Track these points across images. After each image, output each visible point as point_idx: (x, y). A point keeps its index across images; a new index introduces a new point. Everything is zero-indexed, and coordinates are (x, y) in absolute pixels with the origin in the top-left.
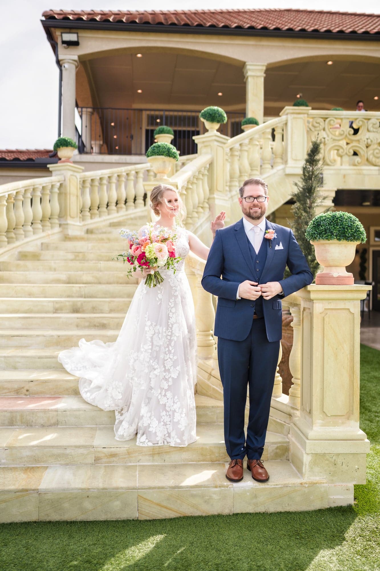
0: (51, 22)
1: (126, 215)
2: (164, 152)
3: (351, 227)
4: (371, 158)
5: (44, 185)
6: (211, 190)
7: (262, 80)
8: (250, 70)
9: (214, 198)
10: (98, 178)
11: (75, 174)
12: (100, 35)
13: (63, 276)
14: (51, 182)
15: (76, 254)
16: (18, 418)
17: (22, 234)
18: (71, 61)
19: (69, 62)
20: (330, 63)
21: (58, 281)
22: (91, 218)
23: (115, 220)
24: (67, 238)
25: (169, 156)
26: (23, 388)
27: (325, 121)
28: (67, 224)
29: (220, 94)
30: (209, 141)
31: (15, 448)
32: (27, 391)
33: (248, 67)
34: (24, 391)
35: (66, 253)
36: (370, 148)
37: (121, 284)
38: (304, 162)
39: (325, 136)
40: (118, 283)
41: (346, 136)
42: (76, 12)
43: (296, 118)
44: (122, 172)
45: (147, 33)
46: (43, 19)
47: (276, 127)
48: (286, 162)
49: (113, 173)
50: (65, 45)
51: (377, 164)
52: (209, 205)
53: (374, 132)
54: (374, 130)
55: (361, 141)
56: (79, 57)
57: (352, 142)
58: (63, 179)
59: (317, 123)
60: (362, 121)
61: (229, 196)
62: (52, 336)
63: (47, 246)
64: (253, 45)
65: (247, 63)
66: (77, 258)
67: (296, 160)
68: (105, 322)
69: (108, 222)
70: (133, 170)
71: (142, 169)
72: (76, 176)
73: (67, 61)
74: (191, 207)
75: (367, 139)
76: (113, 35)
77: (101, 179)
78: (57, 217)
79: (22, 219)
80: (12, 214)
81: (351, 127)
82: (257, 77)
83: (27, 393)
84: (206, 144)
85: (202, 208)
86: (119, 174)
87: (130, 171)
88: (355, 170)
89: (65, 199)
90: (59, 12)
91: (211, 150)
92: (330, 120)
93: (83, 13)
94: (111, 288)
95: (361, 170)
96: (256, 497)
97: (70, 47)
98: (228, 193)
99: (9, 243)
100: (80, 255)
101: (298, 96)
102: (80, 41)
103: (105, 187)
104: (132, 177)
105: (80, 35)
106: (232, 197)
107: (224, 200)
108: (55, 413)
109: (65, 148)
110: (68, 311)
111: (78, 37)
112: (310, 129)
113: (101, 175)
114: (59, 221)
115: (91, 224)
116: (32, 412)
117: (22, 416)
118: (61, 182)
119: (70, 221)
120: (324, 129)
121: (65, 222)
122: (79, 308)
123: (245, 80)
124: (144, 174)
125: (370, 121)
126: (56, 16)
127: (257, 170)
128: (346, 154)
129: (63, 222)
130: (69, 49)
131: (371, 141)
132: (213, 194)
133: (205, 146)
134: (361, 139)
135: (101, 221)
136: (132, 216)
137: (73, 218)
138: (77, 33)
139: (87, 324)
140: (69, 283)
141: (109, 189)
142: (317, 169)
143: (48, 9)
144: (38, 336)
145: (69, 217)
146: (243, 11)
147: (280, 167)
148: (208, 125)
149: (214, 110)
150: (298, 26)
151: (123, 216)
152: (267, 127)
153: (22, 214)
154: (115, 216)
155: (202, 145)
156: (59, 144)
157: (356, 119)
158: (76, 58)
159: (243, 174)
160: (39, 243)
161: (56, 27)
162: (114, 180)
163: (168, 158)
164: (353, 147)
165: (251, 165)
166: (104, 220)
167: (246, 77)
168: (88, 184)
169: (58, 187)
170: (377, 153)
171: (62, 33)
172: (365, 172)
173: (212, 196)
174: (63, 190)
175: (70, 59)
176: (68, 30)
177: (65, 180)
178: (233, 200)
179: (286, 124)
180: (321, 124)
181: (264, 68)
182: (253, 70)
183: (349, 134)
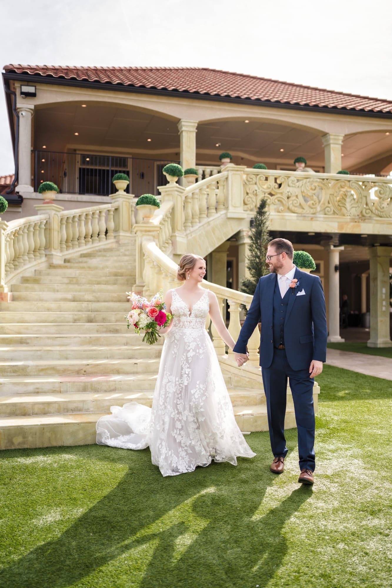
0: (12, 75)
1: (92, 248)
2: (151, 202)
3: (308, 260)
4: (291, 206)
5: (36, 222)
6: (173, 229)
7: (194, 134)
8: (184, 125)
9: (175, 236)
10: (72, 216)
11: (57, 213)
12: (55, 88)
13: (69, 296)
14: (41, 220)
15: (71, 279)
16: (89, 386)
17: (22, 263)
18: (28, 110)
19: (26, 111)
20: (247, 121)
21: (65, 300)
22: (67, 250)
23: (85, 252)
24: (51, 266)
25: (155, 205)
26: (82, 369)
27: (256, 177)
28: (52, 255)
29: (149, 140)
30: (171, 191)
31: (99, 400)
32: (85, 371)
33: (183, 123)
34: (83, 372)
35: (63, 278)
36: (291, 199)
37: (115, 302)
38: (256, 213)
39: (257, 189)
40: (112, 301)
41: (272, 189)
42: (32, 67)
43: (235, 174)
44: (89, 212)
45: (96, 90)
46: (4, 72)
47: (220, 180)
48: (227, 208)
49: (83, 213)
50: (24, 96)
51: (296, 212)
52: (172, 241)
53: (293, 187)
54: (293, 185)
55: (283, 193)
56: (35, 106)
57: (277, 194)
58: (48, 217)
59: (250, 178)
60: (285, 179)
61: (185, 234)
62: (86, 337)
63: (40, 273)
64: (186, 105)
65: (182, 120)
66: (72, 282)
67: (235, 207)
68: (118, 328)
69: (80, 253)
70: (98, 210)
71: (105, 209)
72: (57, 215)
73: (24, 109)
74: (161, 243)
75: (288, 192)
76: (66, 90)
77: (74, 217)
78: (44, 249)
79: (23, 250)
80: (17, 246)
81: (276, 182)
82: (190, 132)
83: (85, 373)
84: (168, 193)
85: (167, 243)
86: (87, 213)
87: (96, 210)
88: (279, 215)
89: (50, 234)
90: (18, 67)
91: (173, 198)
92: (260, 177)
93: (37, 68)
94: (112, 304)
95: (284, 216)
96: (256, 421)
97: (28, 97)
98: (184, 232)
99: (15, 269)
100: (74, 280)
101: (217, 145)
102: (37, 93)
103: (77, 224)
104: (97, 216)
105: (37, 88)
106: (187, 235)
107: (182, 237)
108: (114, 383)
109: (49, 192)
110: (84, 321)
111: (36, 89)
112: (245, 183)
113: (75, 214)
114: (45, 252)
115: (67, 254)
116: (98, 382)
117: (91, 385)
118: (47, 220)
119: (54, 252)
120: (256, 184)
121: (50, 253)
122: (93, 319)
123: (179, 134)
124: (106, 213)
125: (290, 179)
126: (16, 70)
127: (204, 214)
128: (273, 203)
129: (48, 253)
130: (26, 99)
131: (291, 194)
132: (175, 233)
133: (168, 195)
134: (283, 192)
135: (74, 253)
136: (97, 248)
137: (55, 249)
138: (35, 87)
139: (104, 330)
140: (74, 301)
141: (79, 225)
142: (265, 219)
143: (8, 64)
144: (75, 337)
145: (53, 250)
146: (169, 68)
147: (223, 212)
148: (169, 177)
149: (175, 167)
150: (225, 92)
151: (90, 248)
152: (212, 180)
153: (22, 246)
154: (85, 248)
155: (165, 194)
156: (45, 188)
157: (280, 176)
158: (32, 107)
159: (194, 217)
160: (33, 270)
161: (14, 80)
162: (83, 218)
163: (154, 206)
164: (277, 198)
165: (200, 210)
166: (76, 252)
167: (180, 131)
168: (64, 222)
169: (45, 224)
170: (295, 203)
171: (21, 85)
172: (287, 218)
173: (174, 234)
174: (48, 226)
175: (27, 108)
176: (26, 83)
177: (49, 218)
178: (187, 237)
179: (227, 178)
180: (254, 179)
181: (196, 125)
182: (187, 126)
183: (275, 188)
